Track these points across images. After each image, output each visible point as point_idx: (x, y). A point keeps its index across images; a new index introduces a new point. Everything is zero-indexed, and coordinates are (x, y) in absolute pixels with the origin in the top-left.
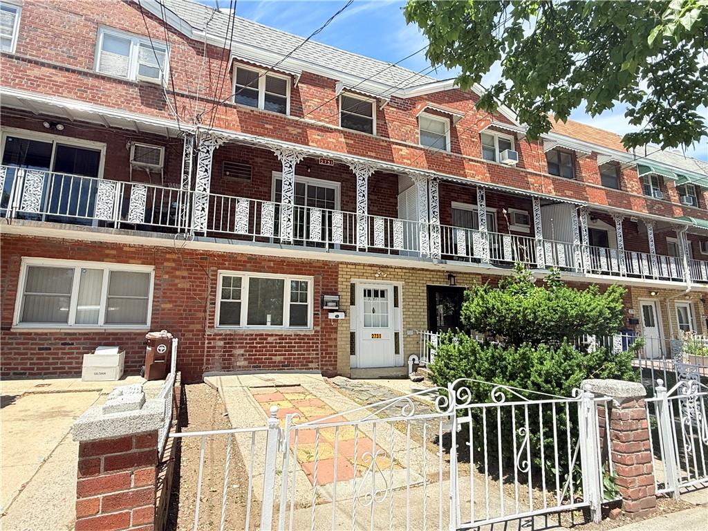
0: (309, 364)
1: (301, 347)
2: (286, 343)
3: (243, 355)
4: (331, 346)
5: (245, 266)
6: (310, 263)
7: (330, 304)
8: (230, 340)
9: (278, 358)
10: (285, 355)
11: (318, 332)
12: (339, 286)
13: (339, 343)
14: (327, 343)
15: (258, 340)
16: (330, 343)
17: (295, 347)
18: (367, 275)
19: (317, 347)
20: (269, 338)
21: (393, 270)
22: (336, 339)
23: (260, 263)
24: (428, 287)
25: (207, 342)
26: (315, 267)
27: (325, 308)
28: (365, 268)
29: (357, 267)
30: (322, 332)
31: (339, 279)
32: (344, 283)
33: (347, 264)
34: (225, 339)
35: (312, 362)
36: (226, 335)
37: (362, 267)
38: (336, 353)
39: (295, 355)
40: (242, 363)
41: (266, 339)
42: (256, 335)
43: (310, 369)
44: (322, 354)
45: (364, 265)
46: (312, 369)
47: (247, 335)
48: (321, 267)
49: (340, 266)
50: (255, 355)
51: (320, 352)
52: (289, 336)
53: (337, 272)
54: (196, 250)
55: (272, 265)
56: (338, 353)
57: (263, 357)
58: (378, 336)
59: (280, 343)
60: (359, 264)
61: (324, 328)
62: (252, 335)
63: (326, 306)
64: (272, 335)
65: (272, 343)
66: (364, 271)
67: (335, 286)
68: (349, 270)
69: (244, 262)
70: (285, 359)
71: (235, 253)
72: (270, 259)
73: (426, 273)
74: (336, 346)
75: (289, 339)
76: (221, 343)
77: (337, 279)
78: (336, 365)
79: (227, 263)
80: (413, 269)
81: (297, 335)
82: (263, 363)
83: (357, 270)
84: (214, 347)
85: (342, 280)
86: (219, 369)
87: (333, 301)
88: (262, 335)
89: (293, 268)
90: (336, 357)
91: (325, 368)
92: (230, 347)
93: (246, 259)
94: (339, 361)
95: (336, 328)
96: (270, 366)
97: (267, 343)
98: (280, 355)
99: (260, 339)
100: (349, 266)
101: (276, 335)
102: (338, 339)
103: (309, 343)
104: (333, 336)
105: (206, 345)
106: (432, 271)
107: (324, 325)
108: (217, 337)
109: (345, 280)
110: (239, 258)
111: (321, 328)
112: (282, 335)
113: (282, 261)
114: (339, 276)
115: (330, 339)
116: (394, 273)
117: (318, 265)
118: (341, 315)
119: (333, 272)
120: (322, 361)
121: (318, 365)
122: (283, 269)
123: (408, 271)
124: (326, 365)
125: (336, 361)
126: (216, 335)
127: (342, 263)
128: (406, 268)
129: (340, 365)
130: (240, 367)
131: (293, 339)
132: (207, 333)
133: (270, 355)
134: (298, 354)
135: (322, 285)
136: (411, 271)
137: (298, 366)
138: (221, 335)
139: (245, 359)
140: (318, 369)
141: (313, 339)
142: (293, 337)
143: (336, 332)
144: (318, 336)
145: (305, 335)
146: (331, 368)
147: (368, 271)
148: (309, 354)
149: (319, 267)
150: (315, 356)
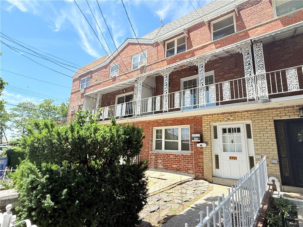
0: (189, 171)
1: (184, 161)
2: (177, 159)
3: (161, 163)
4: (200, 162)
5: (161, 124)
6: (188, 118)
7: (195, 139)
8: (157, 156)
9: (174, 166)
10: (177, 165)
11: (193, 154)
12: (203, 128)
13: (204, 161)
14: (198, 160)
15: (166, 157)
16: (199, 160)
17: (181, 161)
18: (220, 119)
19: (192, 162)
20: (171, 156)
21: (240, 113)
22: (202, 158)
23: (166, 122)
24: (275, 122)
25: (150, 156)
26: (190, 120)
27: (193, 141)
28: (219, 115)
29: (214, 116)
30: (195, 154)
31: (203, 125)
32: (206, 126)
33: (207, 115)
34: (155, 156)
35: (190, 170)
36: (155, 154)
37: (217, 116)
38: (203, 167)
39: (182, 165)
40: (161, 166)
41: (169, 156)
42: (166, 154)
43: (189, 173)
44: (195, 166)
45: (218, 114)
46: (190, 173)
47: (162, 154)
48: (193, 120)
49: (203, 117)
50: (165, 163)
51: (194, 165)
52: (179, 155)
53: (202, 121)
54: (146, 121)
55: (171, 122)
56: (204, 167)
57: (169, 165)
58: (235, 158)
59: (175, 159)
60: (215, 114)
61: (196, 152)
62: (164, 154)
63: (193, 140)
64: (172, 155)
65: (172, 158)
66: (219, 118)
67: (201, 129)
68: (208, 118)
69: (161, 122)
70: (177, 166)
71: (158, 120)
72: (170, 120)
73: (272, 111)
74: (203, 162)
75: (179, 157)
76: (154, 157)
77: (202, 125)
78: (203, 173)
79: (155, 124)
80: (258, 110)
81: (183, 155)
82: (168, 167)
83: (213, 118)
84: (152, 159)
85: (205, 125)
86: (153, 168)
87: (197, 137)
88: (168, 154)
89: (180, 122)
90: (203, 169)
91: (197, 174)
92: (157, 159)
93: (161, 121)
94: (205, 171)
95: (202, 152)
96: (171, 169)
97: (170, 158)
98: (175, 164)
99: (167, 156)
100: (208, 116)
101: (173, 155)
102: (204, 158)
103: (188, 160)
104: (201, 156)
105: (149, 158)
106: (279, 108)
107: (195, 150)
108: (153, 155)
109: (206, 124)
110: (159, 121)
111: (194, 152)
112: (176, 155)
113: (175, 120)
114: (203, 123)
115: (200, 158)
116: (241, 116)
117: (191, 118)
118: (204, 145)
119: (200, 121)
120: (195, 170)
121: (193, 172)
122: (175, 123)
123: (253, 112)
124: (198, 172)
125: (203, 171)
126: (152, 154)
127: (204, 115)
128: (251, 111)
129: (206, 173)
130: (160, 168)
131: (181, 157)
132: (150, 153)
133: (171, 164)
134: (183, 165)
135: (194, 129)
136: (256, 112)
137: (183, 171)
138: (154, 154)
139: (162, 165)
140: (193, 174)
141: (190, 158)
142: (181, 156)
143: (202, 155)
144: (193, 156)
145: (186, 155)
146: (200, 175)
147: (221, 117)
148: (188, 166)
149: (192, 120)
150: (191, 167)
